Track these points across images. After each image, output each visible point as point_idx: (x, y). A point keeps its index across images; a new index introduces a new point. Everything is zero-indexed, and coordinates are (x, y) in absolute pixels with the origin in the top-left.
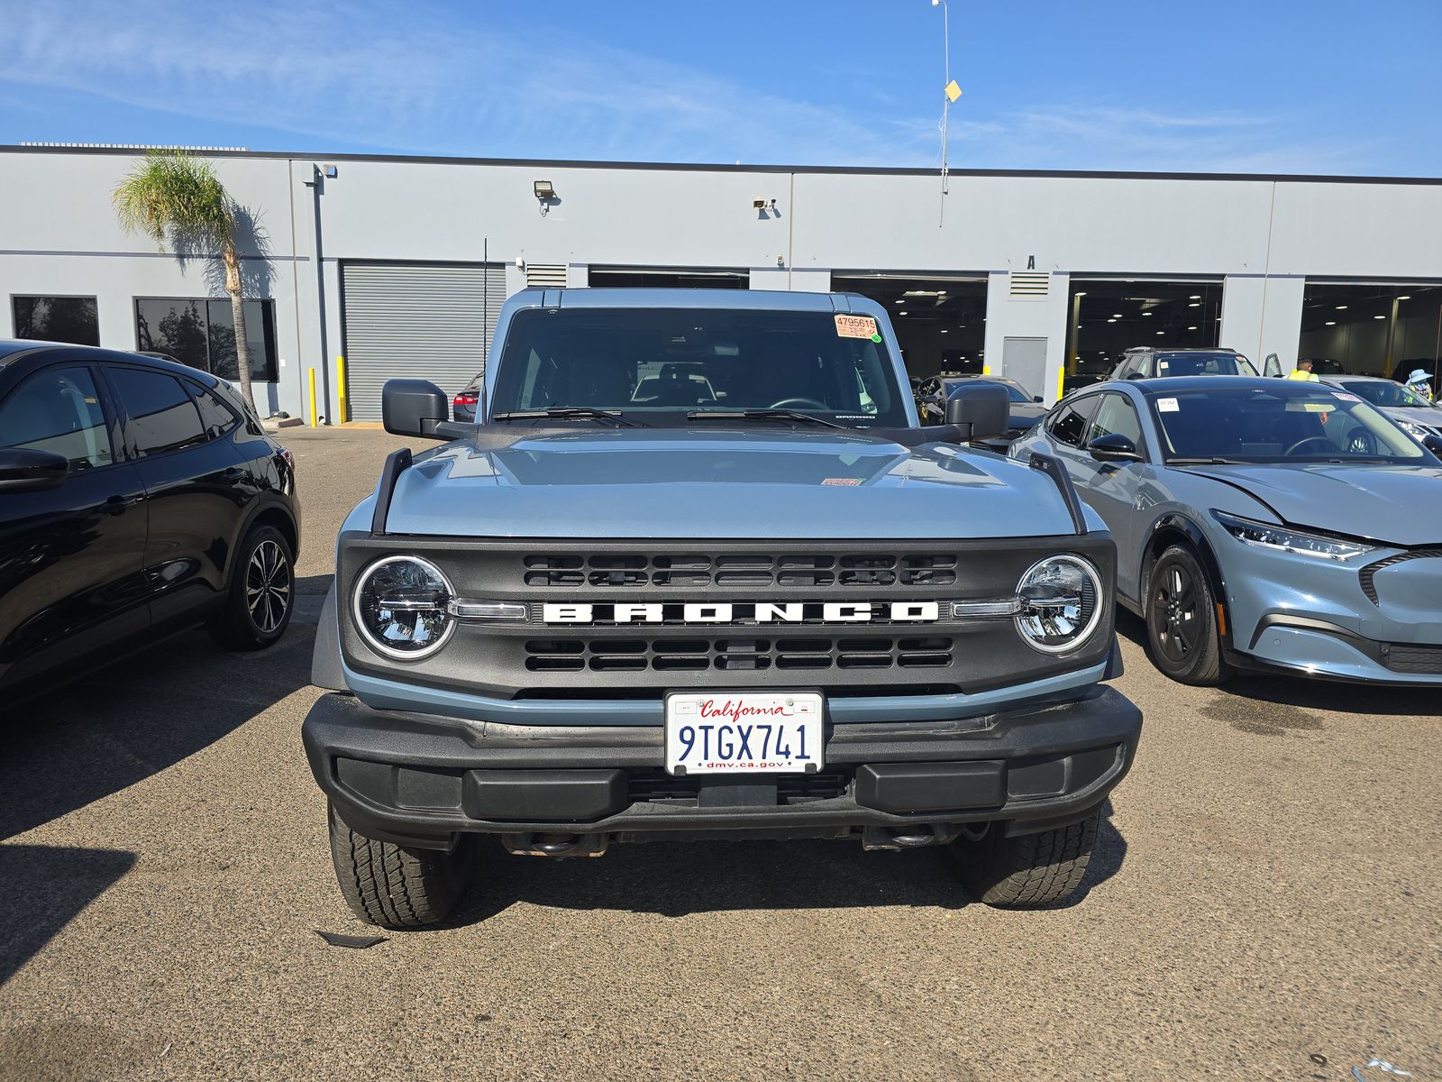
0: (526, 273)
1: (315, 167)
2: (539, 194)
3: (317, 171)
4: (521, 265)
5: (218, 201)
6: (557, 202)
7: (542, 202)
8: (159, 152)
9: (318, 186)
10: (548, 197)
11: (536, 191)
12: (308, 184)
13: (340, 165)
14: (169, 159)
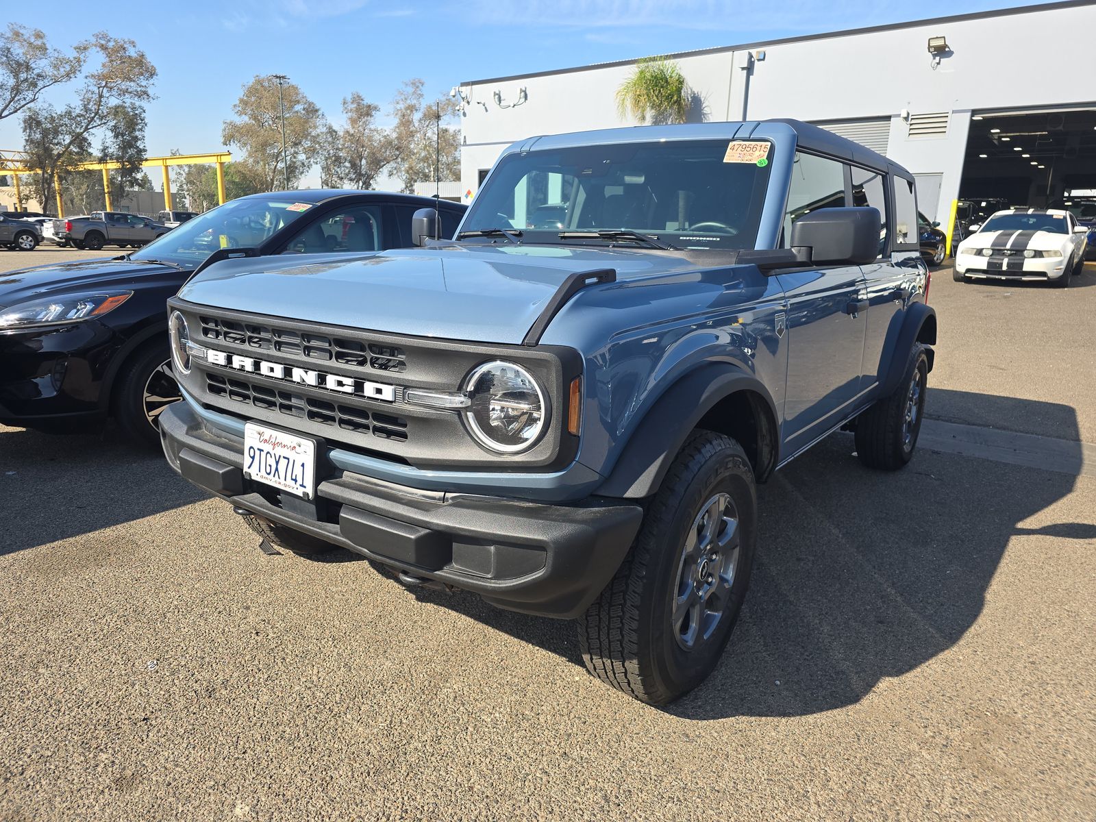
0: (909, 122)
1: (750, 53)
2: (932, 50)
3: (751, 56)
4: (906, 116)
5: (679, 90)
6: (950, 53)
7: (934, 56)
8: (645, 61)
9: (749, 69)
10: (941, 51)
11: (929, 47)
12: (743, 69)
13: (767, 49)
14: (651, 63)
